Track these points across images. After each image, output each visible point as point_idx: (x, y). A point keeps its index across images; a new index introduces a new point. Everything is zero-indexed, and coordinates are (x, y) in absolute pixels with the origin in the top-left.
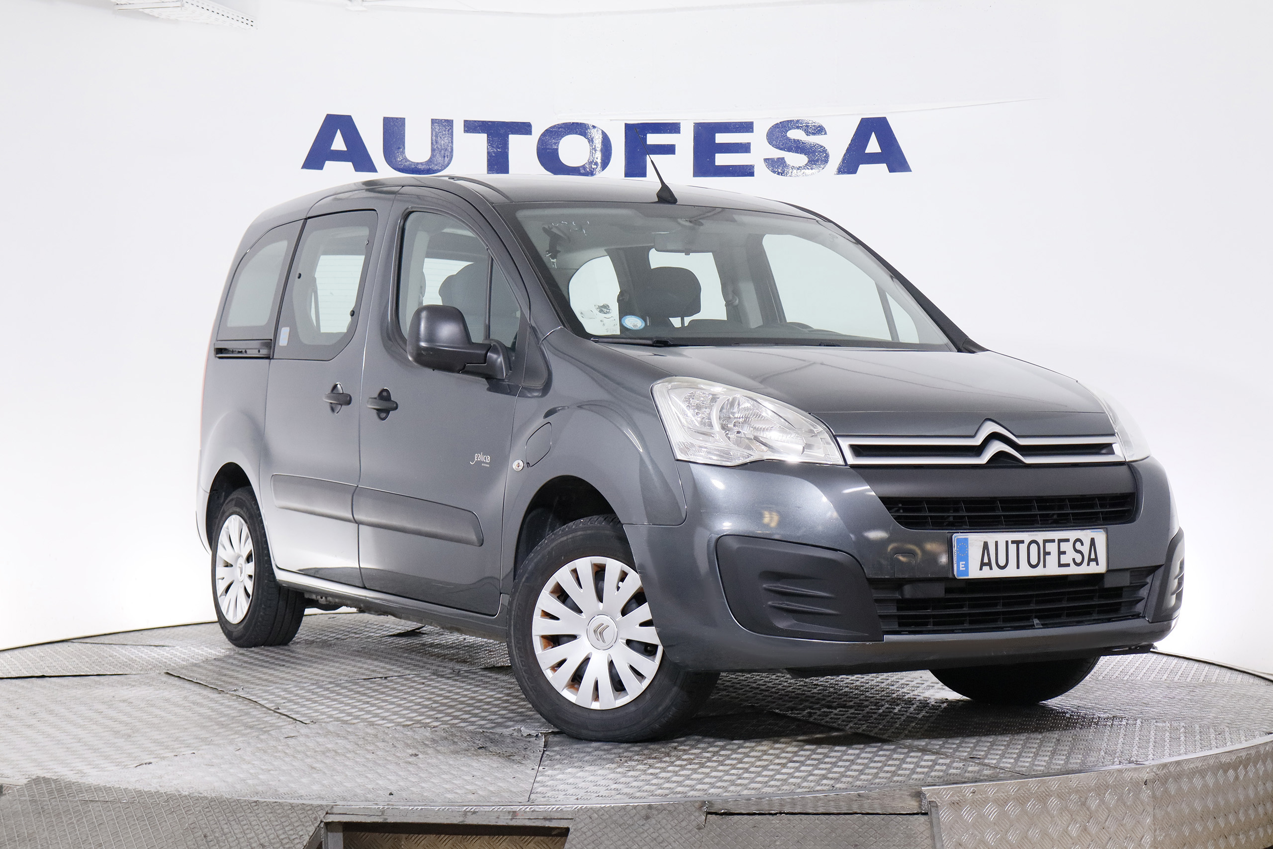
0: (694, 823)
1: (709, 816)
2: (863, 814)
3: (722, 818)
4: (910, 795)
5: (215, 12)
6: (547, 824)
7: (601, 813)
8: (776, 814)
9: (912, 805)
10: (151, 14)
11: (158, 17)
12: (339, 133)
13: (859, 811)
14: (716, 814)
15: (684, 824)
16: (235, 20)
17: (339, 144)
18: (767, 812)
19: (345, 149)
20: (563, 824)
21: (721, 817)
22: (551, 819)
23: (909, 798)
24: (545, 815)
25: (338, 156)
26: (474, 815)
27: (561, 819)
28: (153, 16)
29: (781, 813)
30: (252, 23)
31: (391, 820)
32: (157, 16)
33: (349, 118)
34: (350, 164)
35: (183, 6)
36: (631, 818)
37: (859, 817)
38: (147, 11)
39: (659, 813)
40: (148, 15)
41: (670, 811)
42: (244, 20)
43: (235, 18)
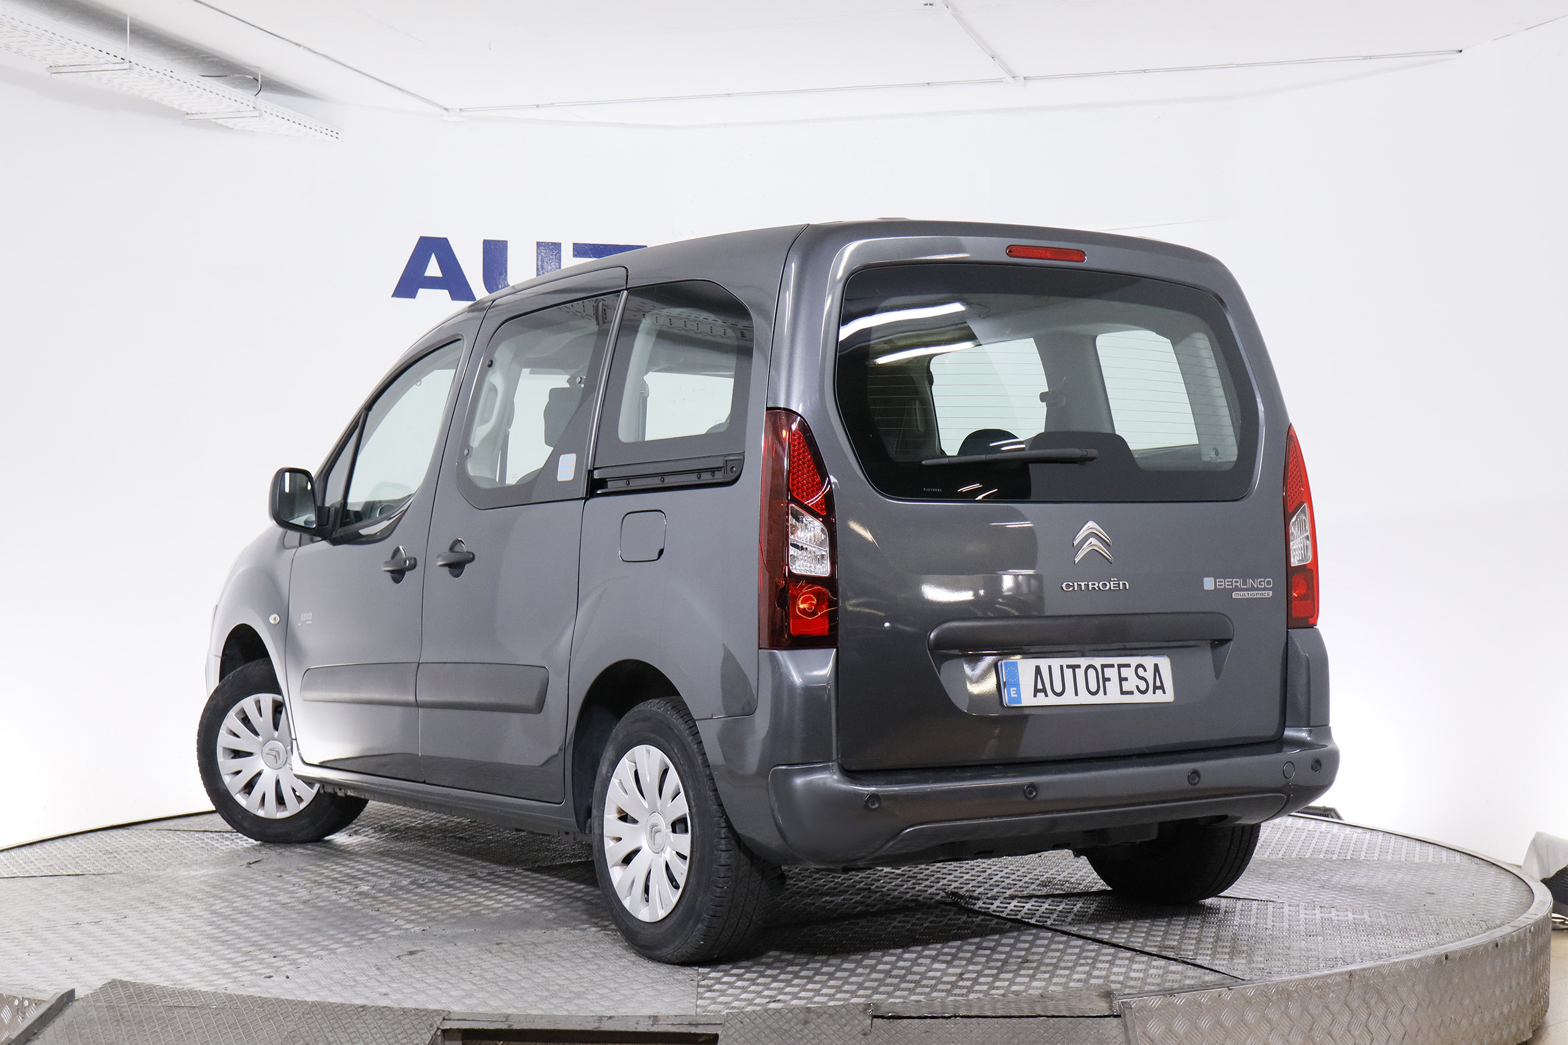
0: (859, 1028)
1: (875, 1020)
2: (1048, 1017)
3: (890, 1022)
4: (1098, 996)
5: (297, 123)
6: (693, 1030)
7: (753, 1018)
8: (950, 1017)
9: (1102, 1007)
10: (225, 124)
11: (232, 129)
12: (433, 254)
13: (1042, 1014)
14: (883, 1017)
15: (847, 1029)
16: (319, 131)
17: (433, 269)
18: (940, 1015)
19: (440, 275)
20: (711, 1030)
21: (888, 1021)
22: (697, 1025)
23: (1098, 999)
24: (690, 1020)
25: (433, 283)
26: (610, 1020)
27: (709, 1024)
28: (227, 128)
29: (956, 1017)
30: (337, 135)
31: (516, 1027)
32: (231, 127)
33: (445, 241)
34: (446, 292)
35: (261, 115)
36: (788, 1022)
37: (1044, 1020)
38: (220, 121)
39: (818, 1017)
40: (221, 126)
41: (831, 1015)
42: (330, 133)
43: (319, 129)
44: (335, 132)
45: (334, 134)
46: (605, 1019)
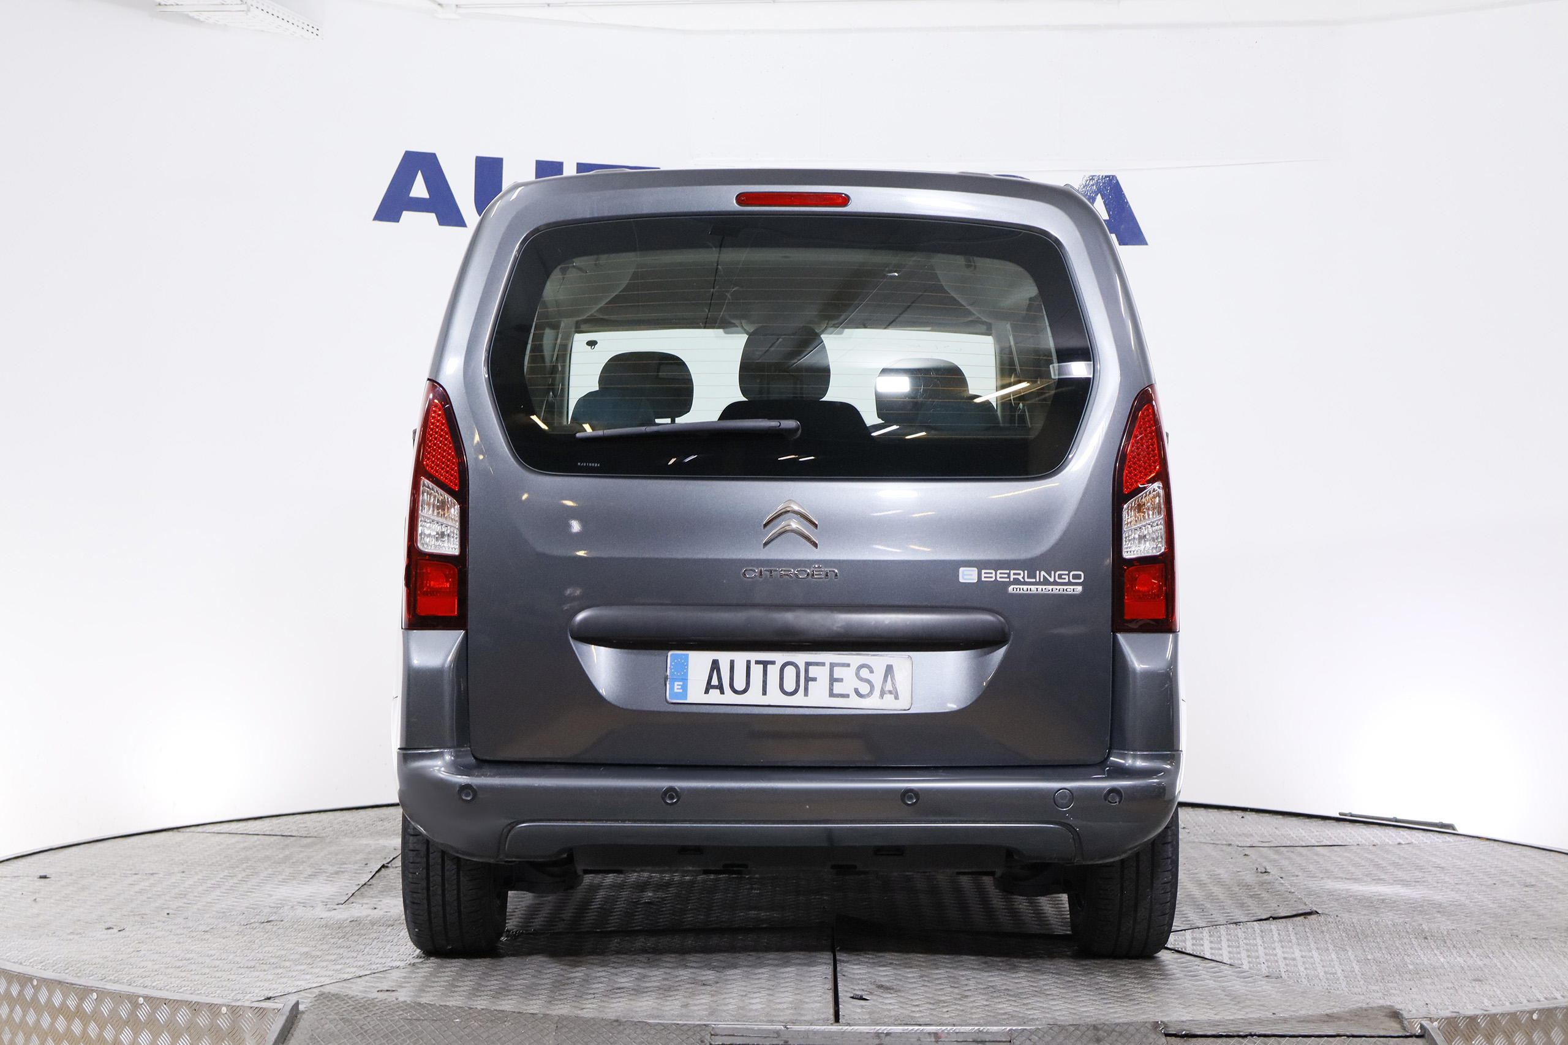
1: (1168, 1038)
2: (1348, 1036)
3: (1185, 1041)
4: (1386, 1016)
5: (280, 18)
8: (1246, 1036)
9: (1394, 1028)
10: (196, 17)
11: (202, 22)
12: (420, 171)
14: (1175, 1035)
16: (300, 27)
17: (419, 189)
18: (1235, 1034)
19: (427, 196)
21: (1183, 1040)
23: (1387, 1019)
24: (975, 1037)
25: (419, 205)
26: (888, 1037)
28: (198, 20)
29: (1252, 1035)
30: (317, 32)
32: (202, 20)
33: (432, 156)
34: (433, 215)
37: (1344, 1039)
38: (191, 14)
39: (1109, 1035)
40: (192, 18)
41: (1121, 1034)
42: (310, 28)
43: (301, 25)
44: (315, 28)
45: (314, 30)
46: (883, 1035)
